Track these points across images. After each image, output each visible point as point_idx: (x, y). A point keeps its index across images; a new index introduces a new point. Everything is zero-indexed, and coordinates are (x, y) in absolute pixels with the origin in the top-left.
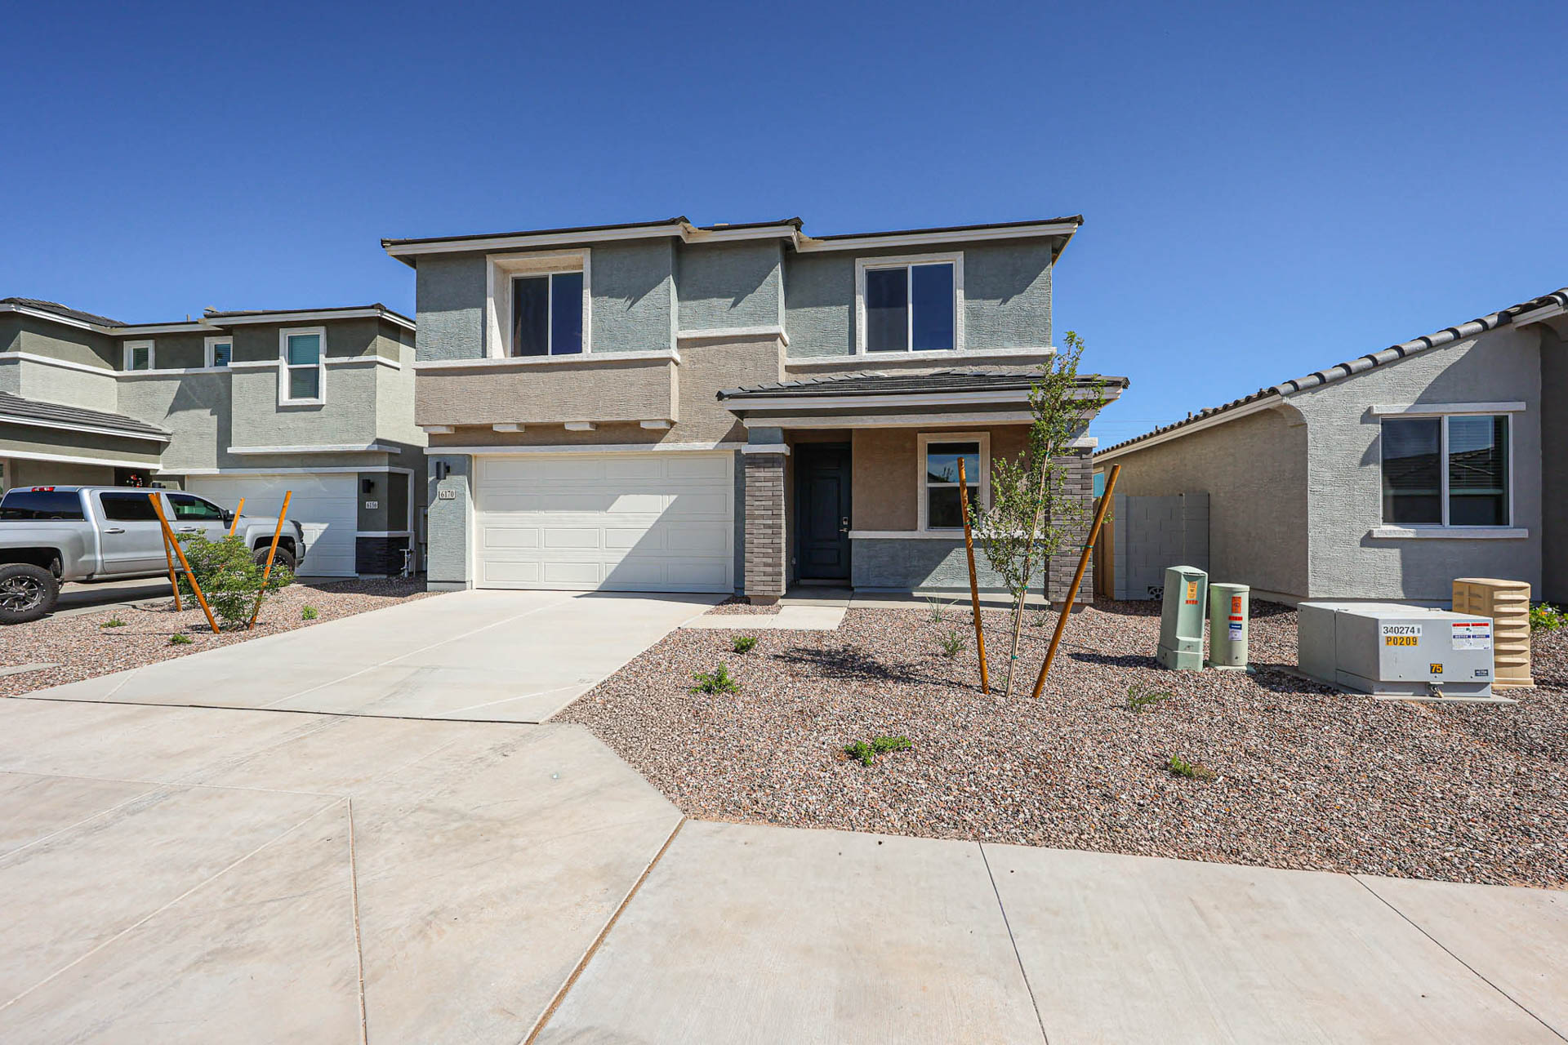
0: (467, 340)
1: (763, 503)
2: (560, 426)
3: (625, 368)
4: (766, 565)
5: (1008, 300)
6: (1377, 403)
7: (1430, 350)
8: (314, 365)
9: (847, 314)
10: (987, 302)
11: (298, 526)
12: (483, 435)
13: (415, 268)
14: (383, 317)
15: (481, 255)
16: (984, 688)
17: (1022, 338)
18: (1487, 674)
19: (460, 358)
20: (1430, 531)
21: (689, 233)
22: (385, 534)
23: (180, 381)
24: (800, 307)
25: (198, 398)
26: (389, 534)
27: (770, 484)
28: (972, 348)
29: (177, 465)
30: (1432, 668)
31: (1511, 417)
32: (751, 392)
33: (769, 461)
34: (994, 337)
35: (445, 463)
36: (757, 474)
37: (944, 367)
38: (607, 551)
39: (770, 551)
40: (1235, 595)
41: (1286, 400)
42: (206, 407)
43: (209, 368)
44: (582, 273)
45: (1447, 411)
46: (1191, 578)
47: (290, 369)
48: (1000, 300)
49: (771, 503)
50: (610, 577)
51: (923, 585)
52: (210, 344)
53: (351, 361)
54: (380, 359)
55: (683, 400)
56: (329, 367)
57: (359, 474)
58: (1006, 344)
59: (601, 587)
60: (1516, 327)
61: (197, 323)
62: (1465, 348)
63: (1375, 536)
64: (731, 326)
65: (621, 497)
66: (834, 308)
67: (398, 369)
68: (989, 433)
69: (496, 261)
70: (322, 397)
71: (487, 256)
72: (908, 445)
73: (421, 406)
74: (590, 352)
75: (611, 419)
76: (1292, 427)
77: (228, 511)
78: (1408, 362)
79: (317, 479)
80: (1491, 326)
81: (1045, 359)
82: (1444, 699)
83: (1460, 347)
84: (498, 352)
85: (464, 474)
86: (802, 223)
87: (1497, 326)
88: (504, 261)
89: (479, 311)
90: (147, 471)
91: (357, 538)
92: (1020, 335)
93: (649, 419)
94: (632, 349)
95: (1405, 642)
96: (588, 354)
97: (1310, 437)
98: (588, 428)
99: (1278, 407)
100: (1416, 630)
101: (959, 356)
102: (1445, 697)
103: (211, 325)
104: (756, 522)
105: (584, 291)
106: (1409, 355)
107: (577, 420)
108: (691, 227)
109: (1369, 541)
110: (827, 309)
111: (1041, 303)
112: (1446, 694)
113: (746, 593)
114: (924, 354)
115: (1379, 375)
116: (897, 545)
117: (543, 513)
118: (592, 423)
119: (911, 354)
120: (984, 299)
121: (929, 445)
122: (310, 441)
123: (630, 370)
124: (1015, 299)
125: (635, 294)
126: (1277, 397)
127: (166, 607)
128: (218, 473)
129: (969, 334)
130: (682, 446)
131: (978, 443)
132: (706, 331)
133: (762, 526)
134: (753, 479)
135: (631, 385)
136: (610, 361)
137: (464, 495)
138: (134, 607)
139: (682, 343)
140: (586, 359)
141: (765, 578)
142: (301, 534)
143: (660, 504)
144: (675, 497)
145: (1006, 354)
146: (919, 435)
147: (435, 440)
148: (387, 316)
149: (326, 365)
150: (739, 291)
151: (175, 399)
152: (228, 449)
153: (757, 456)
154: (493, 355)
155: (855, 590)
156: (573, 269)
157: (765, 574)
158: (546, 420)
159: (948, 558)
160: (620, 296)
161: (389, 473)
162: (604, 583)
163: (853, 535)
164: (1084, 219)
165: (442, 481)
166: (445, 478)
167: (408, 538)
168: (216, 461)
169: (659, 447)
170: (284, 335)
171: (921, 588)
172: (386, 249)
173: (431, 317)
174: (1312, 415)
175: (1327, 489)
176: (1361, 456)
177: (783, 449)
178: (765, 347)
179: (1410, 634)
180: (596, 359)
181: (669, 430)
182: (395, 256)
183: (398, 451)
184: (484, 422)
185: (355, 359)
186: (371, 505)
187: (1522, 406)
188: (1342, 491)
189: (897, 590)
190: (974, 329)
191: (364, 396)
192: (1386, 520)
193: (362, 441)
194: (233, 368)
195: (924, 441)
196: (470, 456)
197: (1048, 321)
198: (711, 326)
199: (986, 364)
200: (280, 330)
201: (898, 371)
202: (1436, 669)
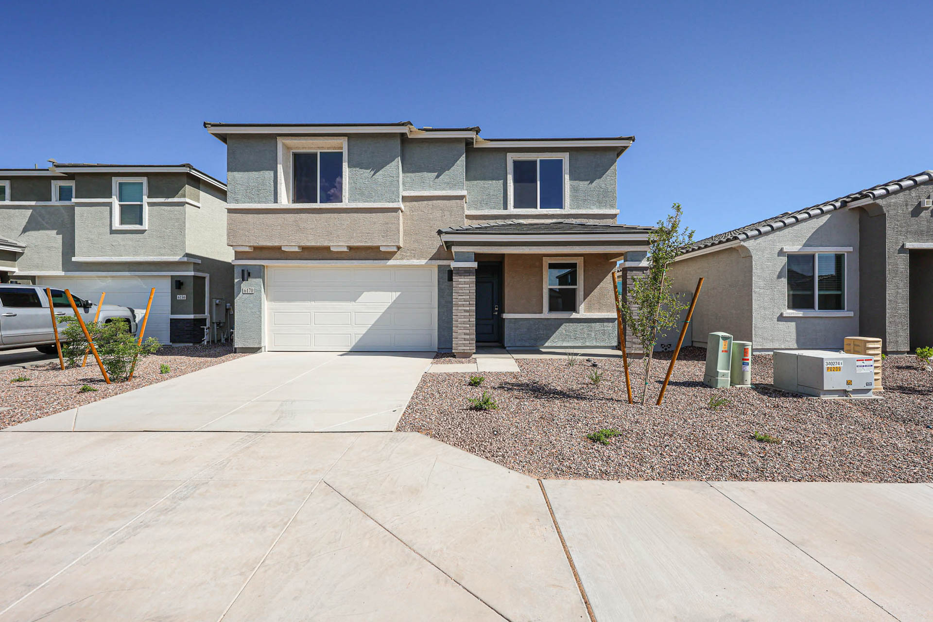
0: (264, 191)
1: (464, 297)
2: (328, 248)
3: (370, 213)
4: (465, 334)
5: (593, 182)
6: (785, 246)
7: (810, 219)
8: (139, 203)
9: (502, 185)
10: (581, 183)
11: (132, 311)
12: (276, 253)
13: (226, 143)
14: (191, 173)
15: (274, 137)
16: (630, 401)
17: (600, 204)
18: (871, 385)
19: (259, 203)
20: (810, 313)
21: (411, 131)
22: (192, 316)
23: (31, 210)
24: (474, 180)
25: (47, 223)
26: (194, 316)
27: (468, 286)
28: (574, 209)
29: (30, 269)
30: (847, 382)
31: (846, 254)
32: (457, 230)
33: (465, 272)
34: (585, 202)
35: (247, 270)
36: (460, 280)
37: (558, 219)
38: (356, 327)
39: (468, 326)
40: (746, 347)
41: (742, 243)
42: (53, 229)
43: (55, 202)
44: (342, 152)
45: (817, 251)
46: (725, 338)
47: (120, 205)
48: (589, 182)
49: (468, 297)
50: (356, 344)
51: (546, 345)
52: (55, 185)
53: (166, 201)
54: (188, 200)
55: (406, 233)
56: (150, 204)
57: (172, 276)
58: (592, 207)
59: (351, 349)
60: (849, 208)
61: (48, 170)
62: (826, 218)
63: (784, 316)
64: (435, 190)
65: (365, 293)
66: (494, 181)
67: (199, 208)
68: (583, 258)
69: (283, 141)
70: (145, 225)
71: (278, 137)
72: (537, 264)
73: (232, 233)
74: (347, 202)
75: (361, 244)
76: (743, 257)
77: (87, 301)
78: (800, 225)
79: (140, 280)
80: (837, 208)
81: (614, 216)
82: (852, 398)
83: (823, 218)
84: (285, 200)
85: (260, 278)
86: (480, 130)
87: (841, 207)
88: (289, 142)
89: (272, 173)
90: (6, 272)
91: (171, 319)
92: (600, 202)
93: (385, 245)
94: (374, 202)
95: (835, 370)
96: (346, 203)
97: (753, 263)
98: (346, 249)
99: (737, 247)
100: (840, 364)
101: (566, 213)
102: (854, 397)
103: (58, 172)
104: (460, 308)
105: (343, 164)
106: (801, 221)
107: (339, 245)
108: (413, 128)
109: (781, 318)
110: (490, 182)
111: (611, 184)
112: (854, 395)
113: (453, 351)
114: (547, 211)
115: (786, 231)
116: (531, 322)
117: (313, 303)
118: (348, 247)
119: (539, 211)
120: (580, 181)
121: (549, 264)
122: (136, 254)
123: (374, 214)
124: (597, 181)
125: (377, 167)
126: (738, 241)
127: (48, 367)
128: (64, 275)
129: (572, 200)
130: (405, 262)
131: (576, 263)
132: (421, 192)
133: (463, 311)
134: (458, 283)
135: (375, 223)
136: (360, 208)
137: (260, 291)
138: (24, 368)
139: (405, 199)
140: (345, 207)
141: (464, 342)
142: (134, 317)
143: (388, 298)
144: (399, 293)
145: (593, 213)
146: (544, 258)
147: (239, 255)
148: (193, 172)
149: (148, 203)
150: (440, 169)
151: (27, 223)
152: (73, 258)
153: (460, 269)
154: (282, 201)
155: (507, 348)
156: (333, 149)
157: (465, 340)
158: (318, 244)
159: (560, 329)
160: (367, 168)
161: (194, 276)
162: (354, 346)
163: (505, 316)
164: (635, 138)
165: (244, 282)
166: (248, 280)
167: (206, 319)
168: (61, 266)
169: (391, 262)
170: (116, 182)
171: (546, 347)
172: (208, 128)
173: (238, 175)
174: (755, 251)
175: (762, 291)
176: (777, 273)
177: (475, 265)
178: (457, 203)
179: (838, 366)
180: (352, 207)
181: (396, 252)
182: (212, 134)
183: (200, 262)
184: (276, 245)
185: (170, 200)
186: (181, 297)
187: (851, 249)
188: (768, 292)
189: (531, 348)
190: (574, 198)
191: (176, 224)
192: (789, 308)
193: (175, 254)
194: (75, 203)
195: (546, 261)
196: (264, 266)
197: (615, 195)
198: (423, 189)
199: (581, 218)
200: (113, 178)
201: (531, 221)
202: (849, 383)
